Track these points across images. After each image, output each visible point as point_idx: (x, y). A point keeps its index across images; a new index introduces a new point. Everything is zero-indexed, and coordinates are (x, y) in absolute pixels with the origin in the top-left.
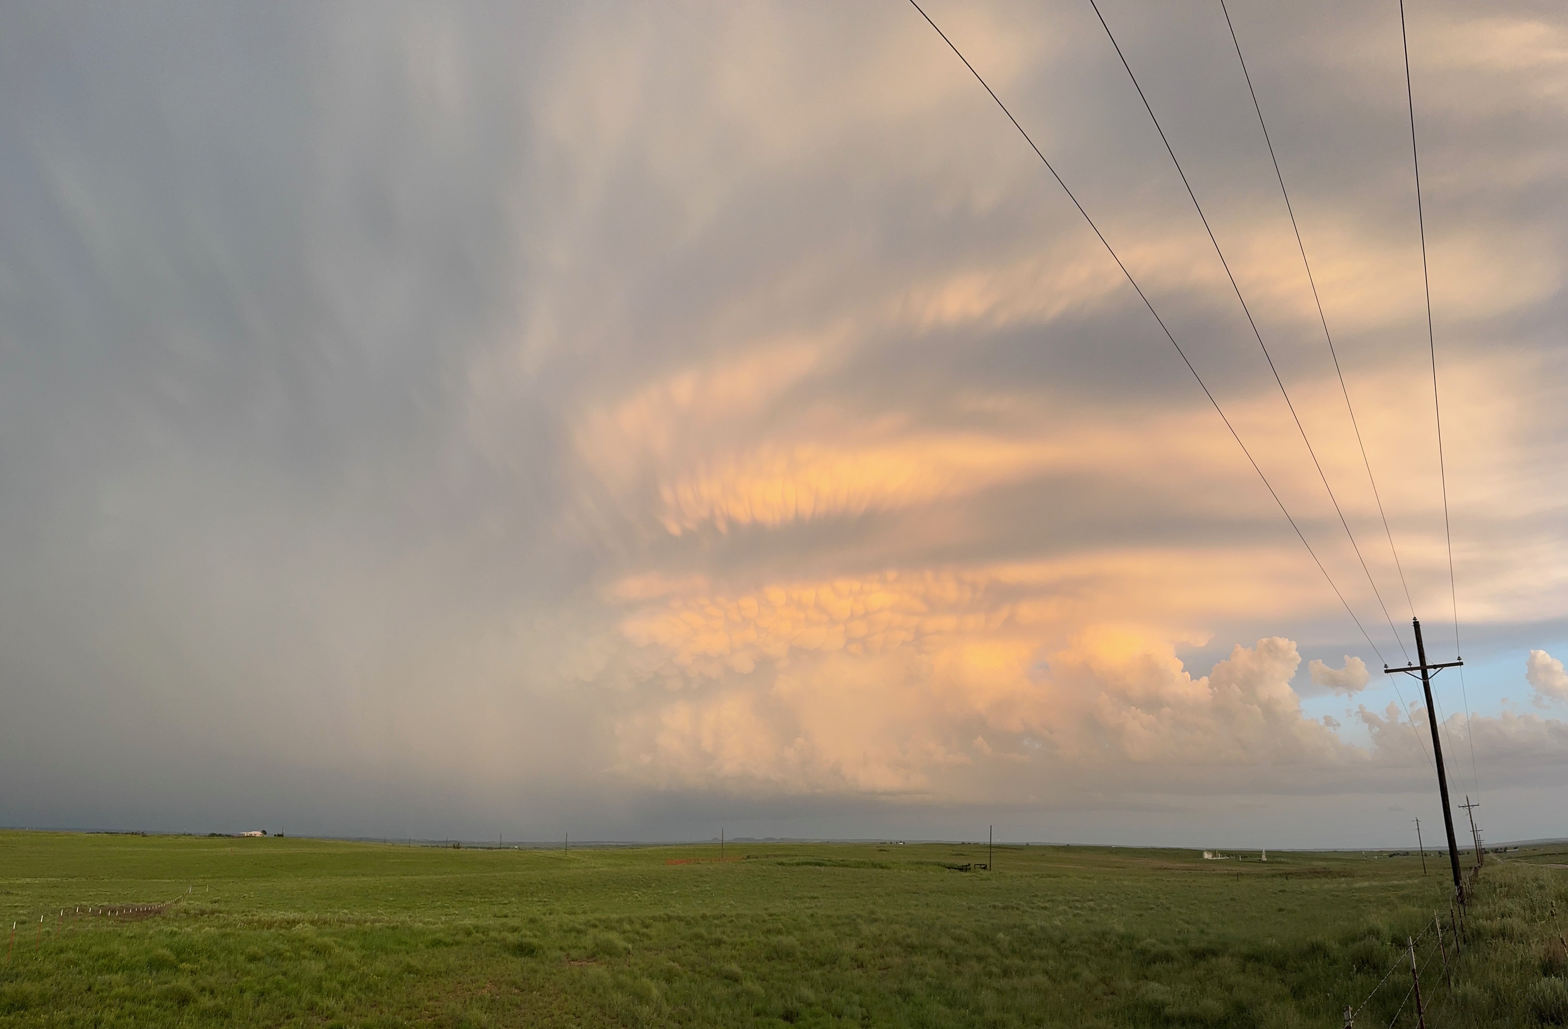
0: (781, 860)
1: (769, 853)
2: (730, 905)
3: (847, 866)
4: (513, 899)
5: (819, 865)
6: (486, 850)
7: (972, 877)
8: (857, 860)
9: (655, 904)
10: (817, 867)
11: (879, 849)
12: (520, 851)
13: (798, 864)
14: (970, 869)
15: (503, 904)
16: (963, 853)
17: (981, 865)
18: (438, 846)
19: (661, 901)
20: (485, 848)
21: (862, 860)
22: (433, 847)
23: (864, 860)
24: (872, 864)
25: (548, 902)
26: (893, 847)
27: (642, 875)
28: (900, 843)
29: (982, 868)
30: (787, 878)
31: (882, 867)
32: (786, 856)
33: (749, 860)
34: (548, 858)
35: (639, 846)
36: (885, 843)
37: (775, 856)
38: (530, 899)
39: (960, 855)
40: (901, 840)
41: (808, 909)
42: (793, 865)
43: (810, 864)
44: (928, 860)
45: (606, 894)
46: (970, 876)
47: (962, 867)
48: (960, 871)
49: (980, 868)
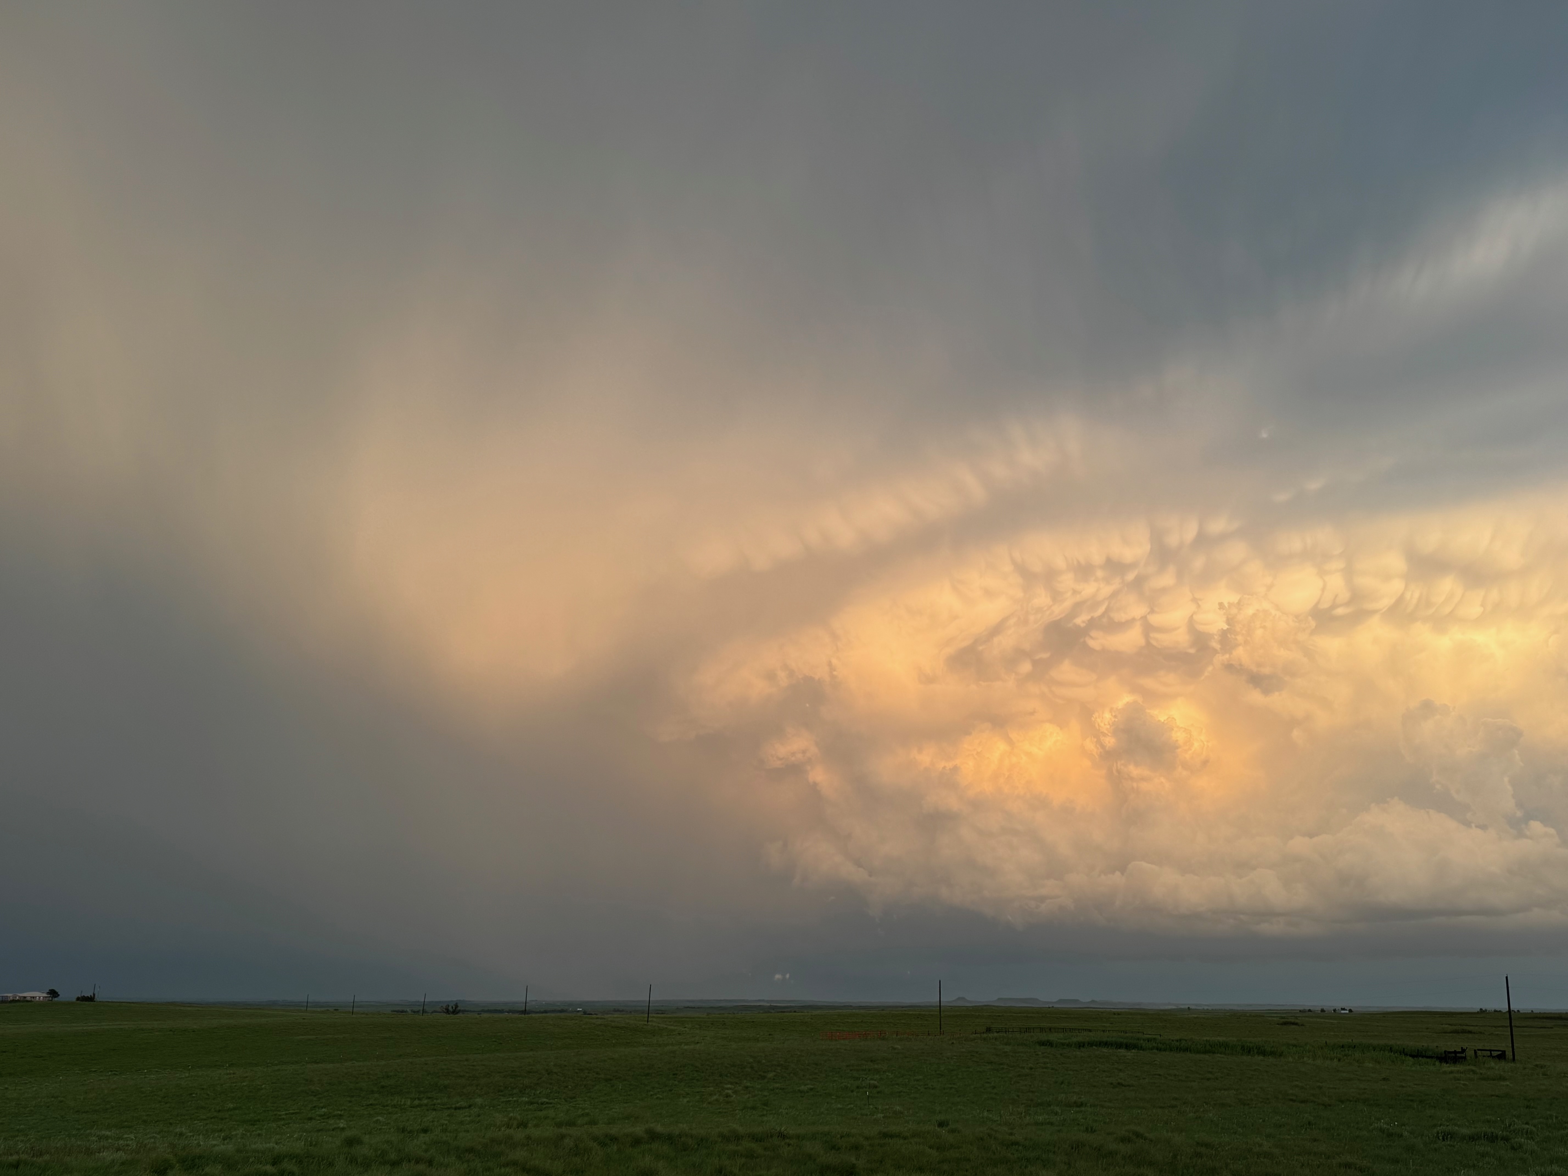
0: (1044, 1036)
3: (1186, 1050)
7: (1469, 1073)
8: (1210, 1038)
11: (1281, 1022)
14: (1465, 1058)
17: (1490, 1051)
21: (1221, 1039)
23: (1226, 1039)
29: (1492, 1057)
31: (1263, 1053)
37: (1031, 1029)
44: (1368, 1041)
46: (1464, 1072)
47: (1444, 1055)
48: (1441, 1062)
49: (1488, 1056)
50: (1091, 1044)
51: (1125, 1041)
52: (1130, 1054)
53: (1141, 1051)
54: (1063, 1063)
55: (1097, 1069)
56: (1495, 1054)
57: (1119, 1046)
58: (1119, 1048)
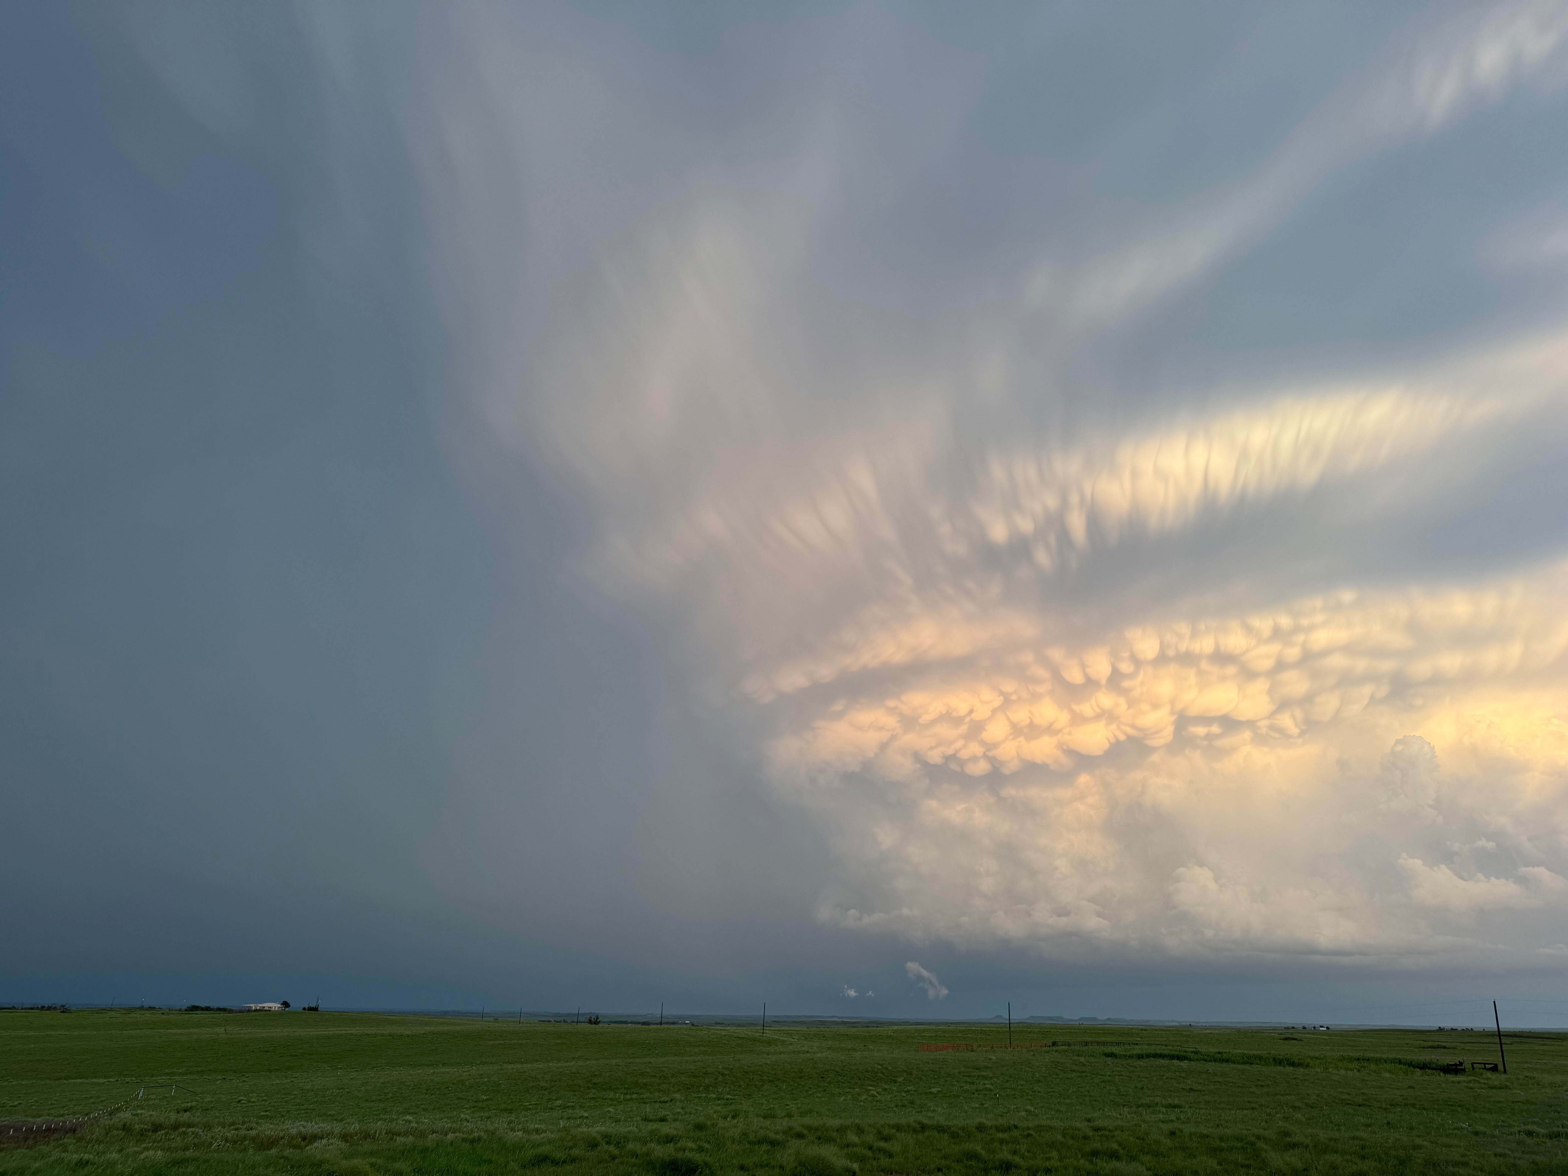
0: (1109, 1049)
1: (1089, 1039)
2: (1026, 1111)
3: (1227, 1061)
4: (677, 1096)
5: (1179, 1058)
6: (639, 1026)
7: (1470, 1082)
8: (1246, 1052)
9: (903, 1106)
10: (1175, 1061)
11: (1283, 1036)
12: (693, 1028)
13: (1140, 1057)
14: (1464, 1070)
15: (660, 1102)
16: (1443, 1044)
17: (1485, 1064)
18: (565, 1021)
19: (912, 1103)
20: (639, 1023)
21: (1255, 1052)
22: (557, 1022)
23: (1259, 1052)
24: (1274, 1059)
25: (731, 1099)
26: (1309, 1033)
27: (881, 1065)
28: (1321, 1029)
30: (1122, 1075)
31: (1293, 1064)
32: (1118, 1044)
33: (1055, 1048)
34: (735, 1037)
35: (878, 1024)
36: (1293, 1028)
37: (1098, 1043)
38: (704, 1095)
39: (1439, 1047)
40: (1321, 1023)
41: (1163, 1122)
42: (1131, 1057)
43: (1162, 1056)
44: (1378, 1055)
45: (825, 1091)
46: (1465, 1081)
47: (1446, 1068)
48: (1444, 1073)
49: (1483, 1069)
52: (1184, 1064)
53: (1192, 1062)
56: (1488, 1066)
57: (1172, 1057)
58: (1172, 1059)
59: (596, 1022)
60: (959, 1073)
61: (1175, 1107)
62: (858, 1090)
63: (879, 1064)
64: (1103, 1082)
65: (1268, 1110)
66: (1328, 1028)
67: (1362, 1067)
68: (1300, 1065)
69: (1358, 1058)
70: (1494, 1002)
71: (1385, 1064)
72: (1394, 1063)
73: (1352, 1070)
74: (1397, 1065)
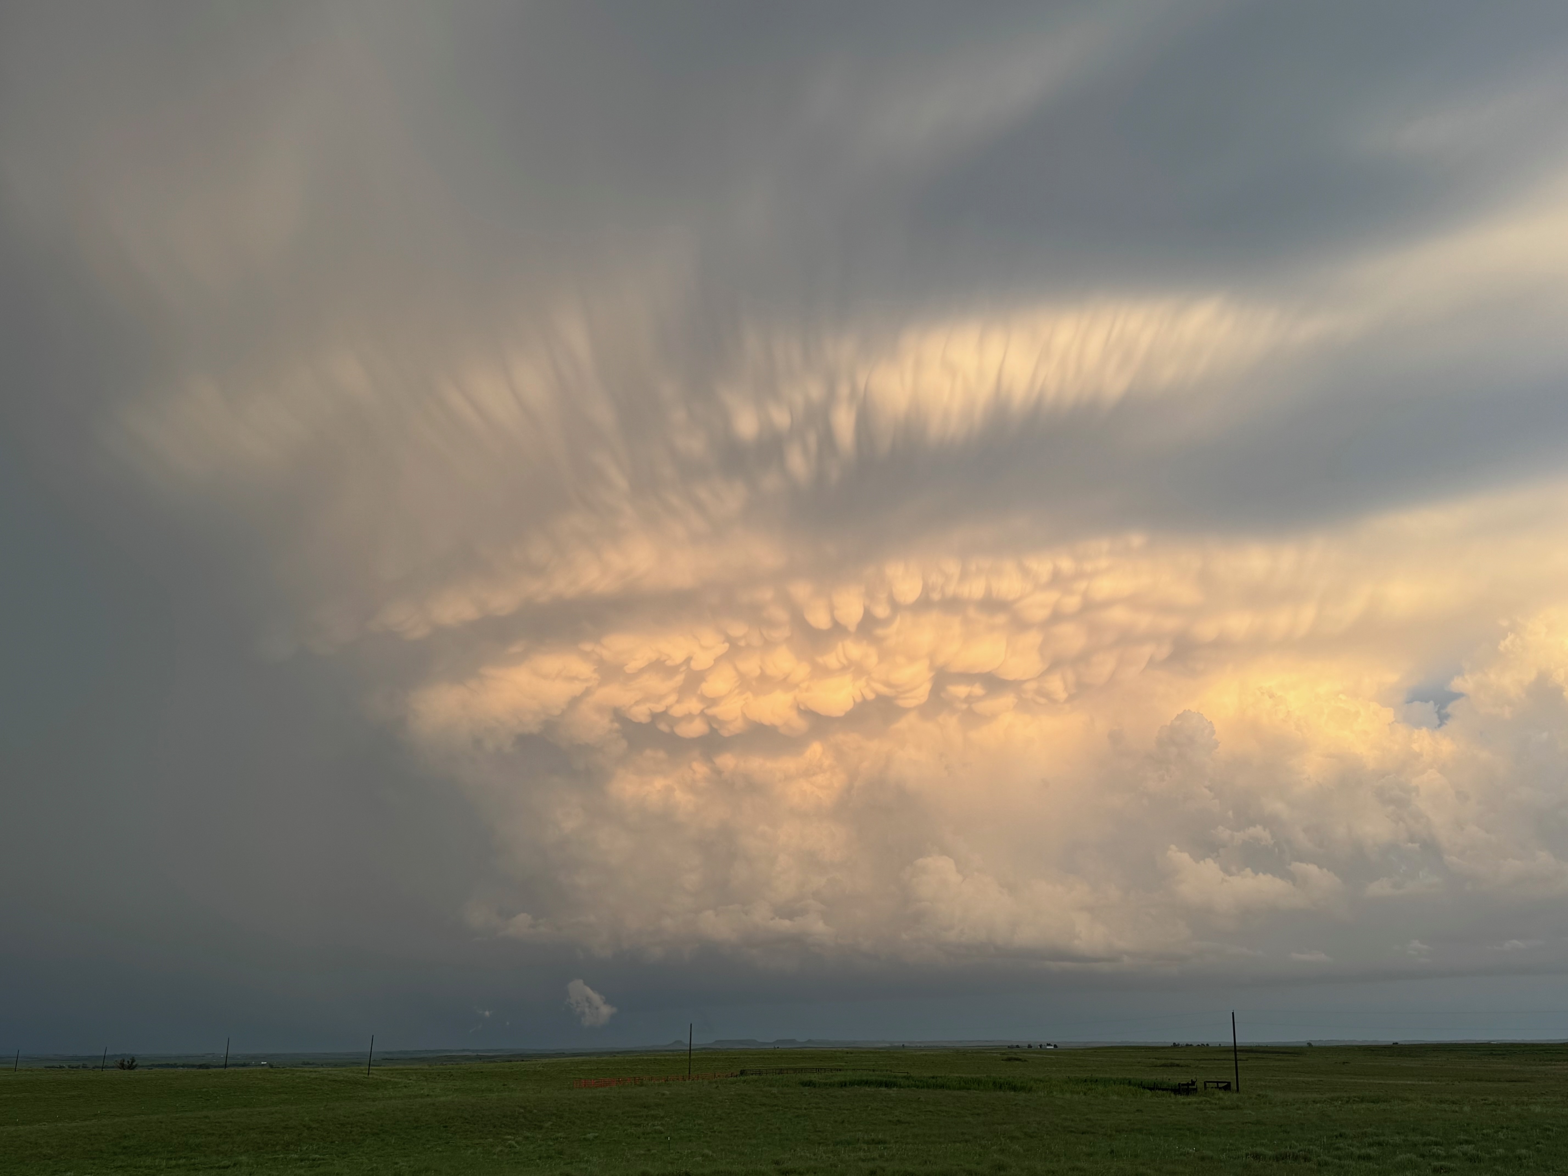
0: (806, 1077)
1: (784, 1066)
2: (703, 1156)
3: (942, 1087)
4: (244, 1158)
5: (887, 1085)
6: (194, 1070)
7: (1201, 1102)
8: (964, 1075)
9: (549, 1157)
10: (883, 1089)
11: (1005, 1057)
12: (271, 1070)
13: (843, 1085)
14: (1196, 1089)
15: (219, 1168)
16: (1177, 1062)
17: (1218, 1082)
18: (84, 1067)
19: (561, 1153)
20: (193, 1066)
21: (973, 1076)
22: (73, 1068)
23: (978, 1076)
24: (994, 1083)
25: (319, 1159)
26: (1034, 1053)
27: (524, 1108)
28: (1048, 1047)
29: (1220, 1088)
30: (820, 1108)
31: (1014, 1088)
32: (818, 1070)
33: (743, 1078)
34: (330, 1081)
35: (523, 1057)
36: (1018, 1047)
37: (795, 1070)
38: (282, 1156)
39: (1172, 1065)
40: (1049, 1041)
41: (863, 1161)
42: (832, 1085)
43: (867, 1083)
44: (1108, 1076)
45: (448, 1143)
46: (1195, 1103)
47: (1178, 1088)
48: (1175, 1094)
49: (1216, 1088)
50: (852, 1083)
51: (885, 1079)
52: (893, 1092)
53: (902, 1089)
54: (833, 1103)
55: (870, 1108)
56: (1221, 1085)
57: (880, 1084)
58: (880, 1086)
59: (131, 1067)
60: (623, 1113)
61: (880, 1142)
62: (491, 1140)
63: (520, 1107)
64: (797, 1116)
65: (983, 1142)
66: (1055, 1046)
67: (1089, 1089)
68: (1022, 1089)
69: (1086, 1080)
70: (1233, 1013)
71: (1113, 1085)
72: (1123, 1084)
73: (1078, 1093)
74: (1126, 1086)
